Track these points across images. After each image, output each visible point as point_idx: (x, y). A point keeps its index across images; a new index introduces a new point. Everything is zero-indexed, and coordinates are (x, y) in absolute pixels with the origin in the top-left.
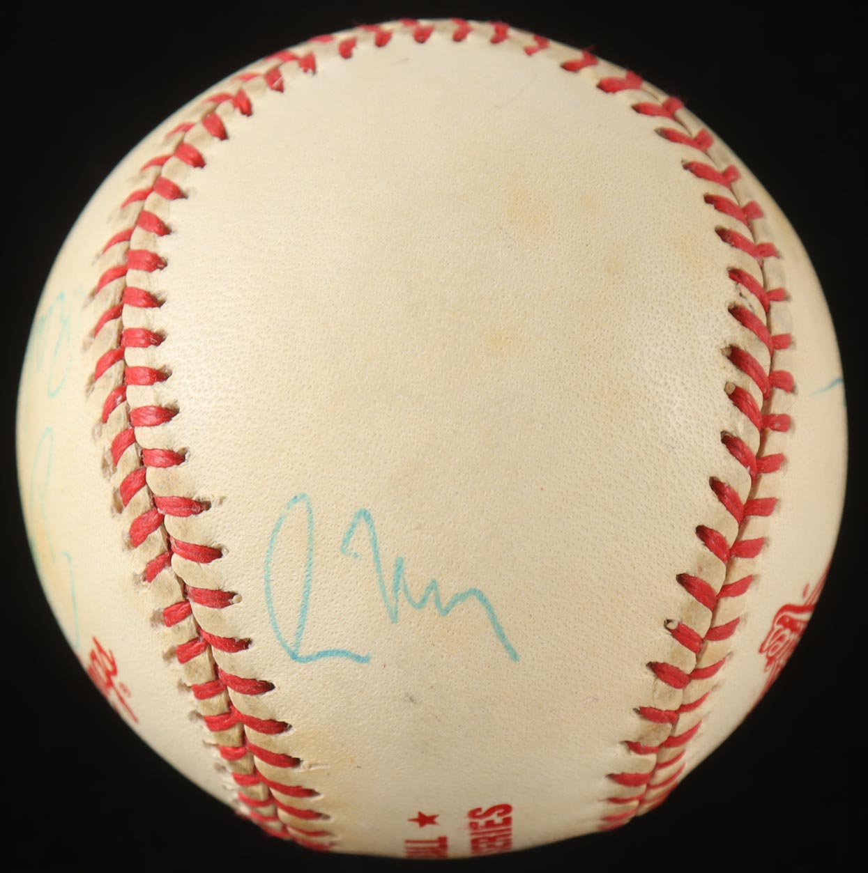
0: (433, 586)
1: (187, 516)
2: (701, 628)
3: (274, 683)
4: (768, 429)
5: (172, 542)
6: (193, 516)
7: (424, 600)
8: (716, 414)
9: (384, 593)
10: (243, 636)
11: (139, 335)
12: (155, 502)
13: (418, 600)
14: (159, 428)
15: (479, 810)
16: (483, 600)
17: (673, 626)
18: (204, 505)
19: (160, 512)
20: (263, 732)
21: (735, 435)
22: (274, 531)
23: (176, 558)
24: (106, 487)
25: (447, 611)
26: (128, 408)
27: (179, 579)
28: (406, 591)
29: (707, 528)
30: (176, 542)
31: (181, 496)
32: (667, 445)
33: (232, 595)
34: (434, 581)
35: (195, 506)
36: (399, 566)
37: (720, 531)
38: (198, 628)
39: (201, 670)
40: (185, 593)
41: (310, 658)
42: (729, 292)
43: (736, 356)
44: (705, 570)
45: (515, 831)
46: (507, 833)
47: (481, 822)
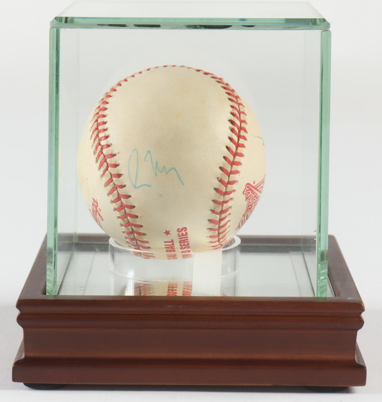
0: (164, 167)
1: (111, 158)
2: (226, 180)
3: (131, 195)
4: (240, 138)
5: (108, 164)
6: (113, 158)
7: (162, 171)
8: (227, 133)
9: (154, 169)
10: (124, 184)
11: (101, 123)
12: (104, 157)
13: (161, 170)
14: (105, 140)
15: (179, 229)
16: (175, 170)
17: (219, 179)
18: (115, 155)
19: (106, 158)
20: (129, 208)
21: (231, 137)
22: (130, 158)
23: (109, 168)
24: (94, 157)
25: (168, 173)
26: (99, 138)
27: (110, 173)
28: (158, 169)
29: (226, 157)
30: (109, 164)
31: (110, 153)
32: (215, 138)
33: (121, 175)
34: (164, 166)
35: (113, 155)
36: (157, 163)
37: (229, 158)
38: (114, 184)
39: (115, 195)
40: (111, 176)
41: (138, 187)
42: (231, 110)
43: (232, 122)
44: (226, 166)
45: (189, 238)
46: (187, 238)
47: (180, 233)
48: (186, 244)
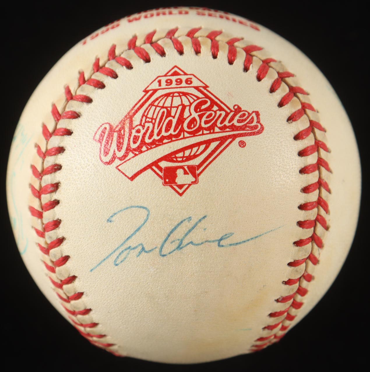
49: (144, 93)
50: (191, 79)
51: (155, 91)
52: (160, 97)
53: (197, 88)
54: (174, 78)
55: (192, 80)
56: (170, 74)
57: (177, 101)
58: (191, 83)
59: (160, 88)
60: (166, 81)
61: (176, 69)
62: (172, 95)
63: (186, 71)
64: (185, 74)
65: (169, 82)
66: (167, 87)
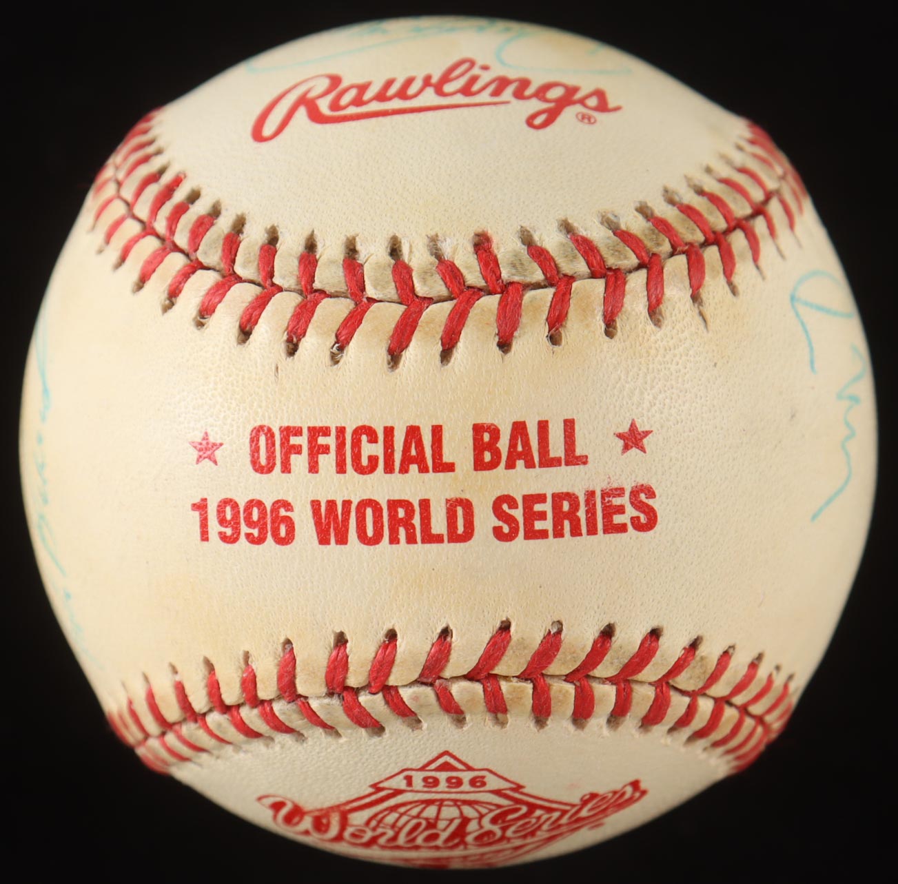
45: (585, 539)
46: (584, 529)
47: (625, 500)
48: (546, 525)
49: (371, 790)
50: (483, 777)
51: (398, 792)
52: (410, 803)
53: (498, 792)
54: (443, 776)
55: (486, 780)
56: (433, 766)
57: (450, 812)
58: (484, 784)
59: (409, 789)
60: (425, 779)
61: (446, 758)
62: (438, 803)
63: (471, 764)
64: (469, 768)
65: (432, 783)
66: (426, 789)
